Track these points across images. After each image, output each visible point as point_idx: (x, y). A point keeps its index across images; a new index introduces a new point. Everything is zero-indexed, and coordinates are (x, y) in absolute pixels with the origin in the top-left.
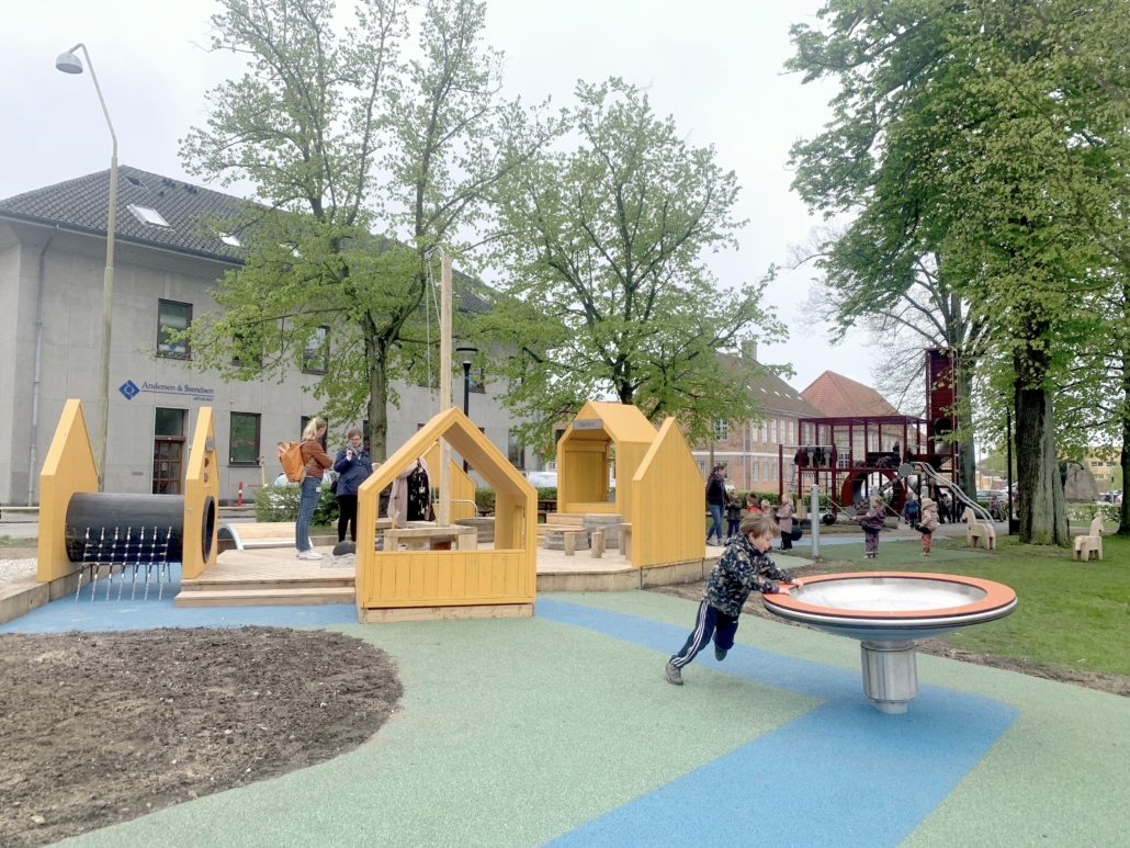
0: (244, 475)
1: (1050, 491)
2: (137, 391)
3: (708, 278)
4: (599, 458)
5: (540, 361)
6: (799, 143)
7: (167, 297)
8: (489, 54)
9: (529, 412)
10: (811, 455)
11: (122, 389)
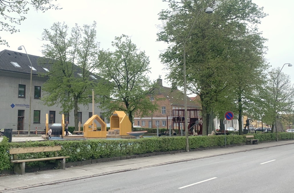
0: (37, 125)
1: (211, 126)
2: (14, 106)
3: (147, 77)
4: (117, 120)
5: (108, 98)
6: (161, 54)
7: (20, 84)
8: (97, 43)
9: (105, 109)
10: (176, 119)
11: (11, 106)
